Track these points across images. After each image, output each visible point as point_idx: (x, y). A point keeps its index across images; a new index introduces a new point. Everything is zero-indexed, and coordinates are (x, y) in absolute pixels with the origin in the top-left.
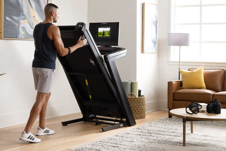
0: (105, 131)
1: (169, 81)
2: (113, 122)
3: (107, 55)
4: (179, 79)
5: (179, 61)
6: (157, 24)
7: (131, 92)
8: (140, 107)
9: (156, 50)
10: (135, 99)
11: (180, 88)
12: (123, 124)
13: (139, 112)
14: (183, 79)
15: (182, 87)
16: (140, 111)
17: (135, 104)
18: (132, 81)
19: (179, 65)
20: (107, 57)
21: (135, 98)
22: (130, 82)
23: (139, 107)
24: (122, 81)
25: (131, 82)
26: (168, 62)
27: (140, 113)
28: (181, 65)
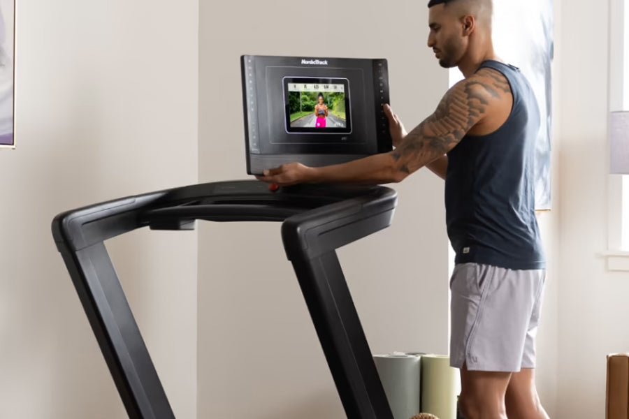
1: (610, 355)
3: (300, 224)
6: (554, 65)
7: (421, 411)
9: (545, 197)
18: (424, 356)
20: (299, 229)
22: (418, 358)
24: (375, 354)
25: (422, 358)
26: (608, 257)
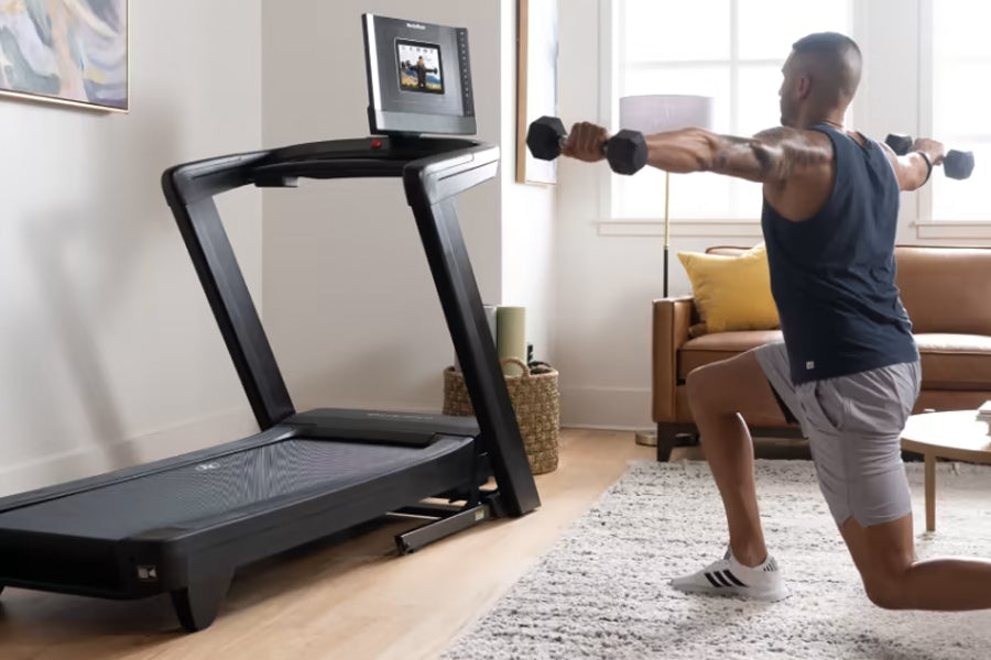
0: (411, 552)
1: (655, 301)
2: (445, 502)
3: (422, 168)
4: (666, 295)
5: (663, 216)
8: (544, 417)
10: (523, 382)
11: (691, 330)
12: (487, 508)
13: (541, 442)
14: (701, 290)
15: (700, 326)
16: (544, 437)
17: (526, 407)
19: (666, 235)
20: (421, 174)
21: (525, 378)
22: (495, 308)
23: (540, 421)
27: (542, 449)
28: (671, 236)
